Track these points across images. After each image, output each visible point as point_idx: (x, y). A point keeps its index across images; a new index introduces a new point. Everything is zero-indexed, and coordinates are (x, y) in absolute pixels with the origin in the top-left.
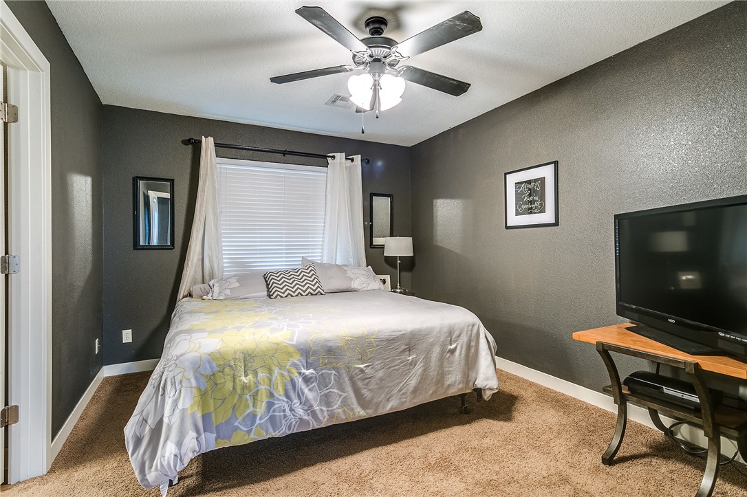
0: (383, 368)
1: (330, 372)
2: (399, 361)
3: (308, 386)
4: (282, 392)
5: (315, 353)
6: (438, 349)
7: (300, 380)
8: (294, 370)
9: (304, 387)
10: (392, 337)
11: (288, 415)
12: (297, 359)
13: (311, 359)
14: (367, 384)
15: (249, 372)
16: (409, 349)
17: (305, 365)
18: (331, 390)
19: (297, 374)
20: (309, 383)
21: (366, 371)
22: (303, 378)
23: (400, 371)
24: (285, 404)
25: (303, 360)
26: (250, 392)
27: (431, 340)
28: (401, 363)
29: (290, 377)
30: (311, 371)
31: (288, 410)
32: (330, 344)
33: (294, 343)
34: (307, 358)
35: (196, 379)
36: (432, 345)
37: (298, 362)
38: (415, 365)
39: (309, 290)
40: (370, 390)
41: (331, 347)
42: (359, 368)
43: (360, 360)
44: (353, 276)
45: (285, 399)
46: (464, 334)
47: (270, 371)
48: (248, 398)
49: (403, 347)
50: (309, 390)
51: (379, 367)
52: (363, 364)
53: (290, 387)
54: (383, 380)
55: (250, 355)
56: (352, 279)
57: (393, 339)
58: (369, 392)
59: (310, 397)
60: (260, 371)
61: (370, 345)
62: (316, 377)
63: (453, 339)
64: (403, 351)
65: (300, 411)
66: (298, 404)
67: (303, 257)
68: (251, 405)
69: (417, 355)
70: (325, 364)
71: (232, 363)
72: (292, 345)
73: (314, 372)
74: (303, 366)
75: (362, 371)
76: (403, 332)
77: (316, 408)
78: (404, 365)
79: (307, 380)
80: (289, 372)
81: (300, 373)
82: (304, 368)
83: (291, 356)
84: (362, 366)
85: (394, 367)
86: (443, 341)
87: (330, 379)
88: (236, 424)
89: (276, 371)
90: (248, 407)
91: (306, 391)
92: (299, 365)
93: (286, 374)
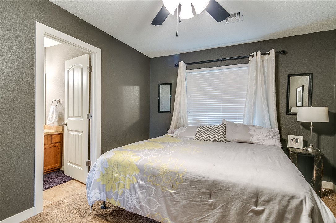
0: (187, 199)
1: (152, 187)
2: (200, 199)
3: (140, 190)
4: (128, 188)
5: (146, 173)
6: (239, 205)
7: (137, 185)
8: (135, 179)
9: (138, 190)
10: (196, 180)
11: (130, 201)
12: (137, 173)
13: (144, 176)
14: (175, 205)
15: (118, 172)
16: (210, 194)
17: (141, 178)
18: (152, 198)
19: (136, 182)
20: (141, 189)
21: (174, 196)
22: (139, 185)
23: (201, 207)
24: (129, 194)
25: (140, 175)
26: (117, 182)
27: (232, 194)
28: (201, 201)
29: (133, 182)
30: (143, 182)
31: (130, 198)
32: (154, 171)
33: (138, 164)
34: (142, 174)
35: (102, 168)
36: (233, 198)
37: (137, 175)
38: (214, 208)
39: (215, 138)
40: (176, 210)
41: (154, 173)
42: (169, 192)
43: (171, 187)
44: (253, 133)
45: (129, 192)
46: (277, 201)
47: (125, 175)
48: (116, 184)
49: (204, 190)
50: (141, 193)
51: (183, 197)
52: (172, 190)
53: (132, 187)
54: (186, 207)
55: (119, 164)
56: (251, 135)
57: (197, 181)
58: (175, 211)
59: (140, 197)
60: (121, 173)
61: (178, 180)
62: (145, 187)
63: (259, 202)
64: (204, 193)
65: (135, 202)
66: (135, 198)
67: (223, 119)
68: (117, 188)
69: (217, 201)
70: (150, 182)
71: (113, 166)
72: (136, 165)
73: (144, 183)
74: (140, 178)
75: (171, 194)
76: (206, 179)
77: (143, 205)
78: (204, 204)
79: (141, 187)
80: (133, 179)
81: (137, 182)
82: (140, 180)
83: (135, 171)
84: (172, 192)
85: (195, 201)
86: (246, 200)
87: (152, 191)
88: (112, 194)
89: (127, 176)
90: (116, 188)
91: (139, 192)
92: (137, 177)
93: (131, 179)
